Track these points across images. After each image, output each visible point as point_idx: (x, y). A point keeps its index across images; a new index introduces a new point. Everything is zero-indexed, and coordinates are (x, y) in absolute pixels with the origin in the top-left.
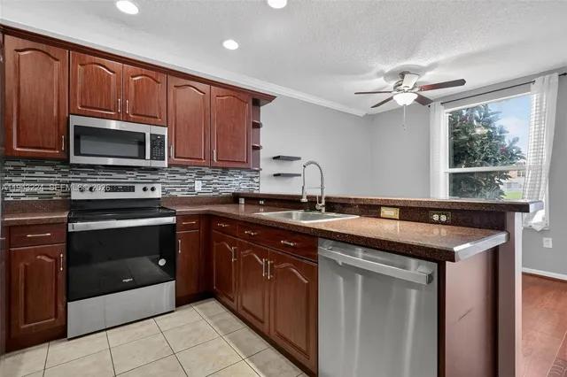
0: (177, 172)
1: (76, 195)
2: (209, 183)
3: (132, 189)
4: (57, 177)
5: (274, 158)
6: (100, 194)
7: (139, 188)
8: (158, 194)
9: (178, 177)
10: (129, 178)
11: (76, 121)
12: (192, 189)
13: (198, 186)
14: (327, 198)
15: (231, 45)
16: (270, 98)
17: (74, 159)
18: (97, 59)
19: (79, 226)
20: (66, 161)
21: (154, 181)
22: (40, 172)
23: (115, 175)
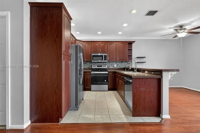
0: (111, 63)
1: (93, 67)
2: (118, 65)
3: (101, 66)
4: (90, 64)
5: (137, 58)
6: (96, 67)
7: (103, 66)
8: (106, 67)
9: (111, 64)
10: (101, 64)
11: (93, 54)
12: (114, 66)
13: (115, 66)
14: (137, 68)
15: (120, 33)
16: (134, 42)
17: (92, 61)
18: (95, 43)
19: (92, 72)
20: (91, 61)
21: (106, 65)
22: (88, 63)
23: (99, 64)
